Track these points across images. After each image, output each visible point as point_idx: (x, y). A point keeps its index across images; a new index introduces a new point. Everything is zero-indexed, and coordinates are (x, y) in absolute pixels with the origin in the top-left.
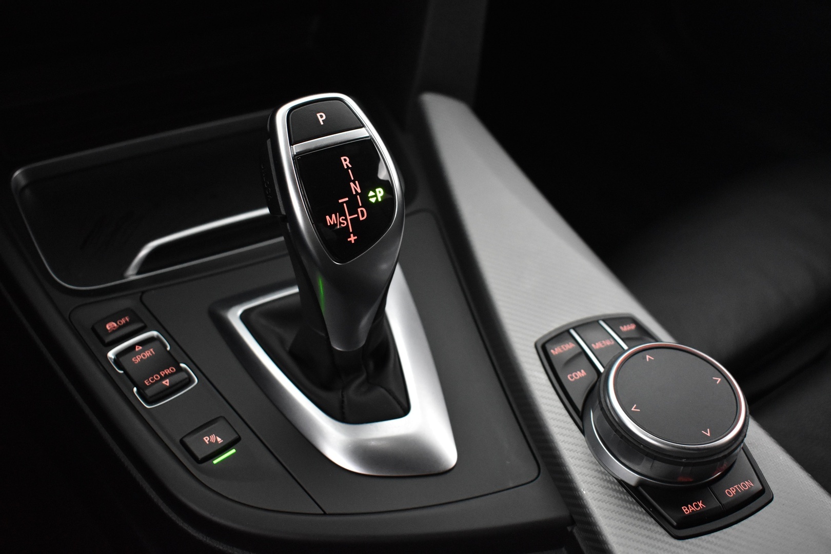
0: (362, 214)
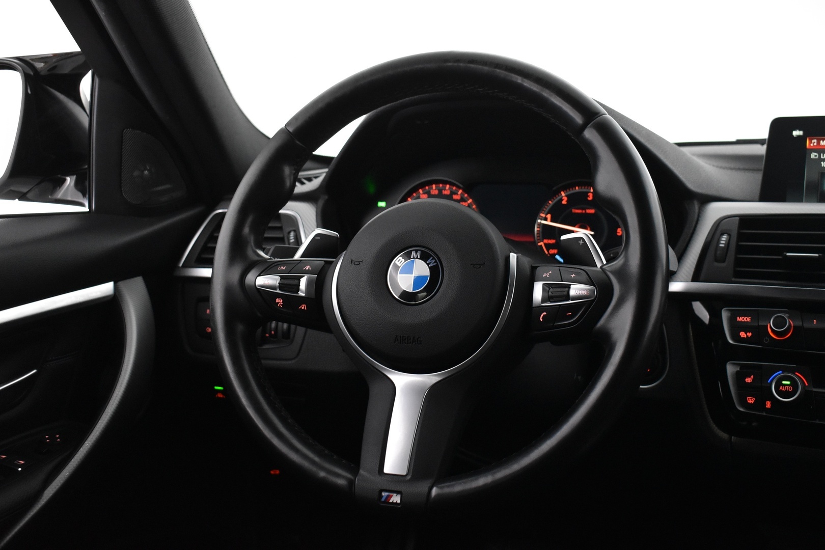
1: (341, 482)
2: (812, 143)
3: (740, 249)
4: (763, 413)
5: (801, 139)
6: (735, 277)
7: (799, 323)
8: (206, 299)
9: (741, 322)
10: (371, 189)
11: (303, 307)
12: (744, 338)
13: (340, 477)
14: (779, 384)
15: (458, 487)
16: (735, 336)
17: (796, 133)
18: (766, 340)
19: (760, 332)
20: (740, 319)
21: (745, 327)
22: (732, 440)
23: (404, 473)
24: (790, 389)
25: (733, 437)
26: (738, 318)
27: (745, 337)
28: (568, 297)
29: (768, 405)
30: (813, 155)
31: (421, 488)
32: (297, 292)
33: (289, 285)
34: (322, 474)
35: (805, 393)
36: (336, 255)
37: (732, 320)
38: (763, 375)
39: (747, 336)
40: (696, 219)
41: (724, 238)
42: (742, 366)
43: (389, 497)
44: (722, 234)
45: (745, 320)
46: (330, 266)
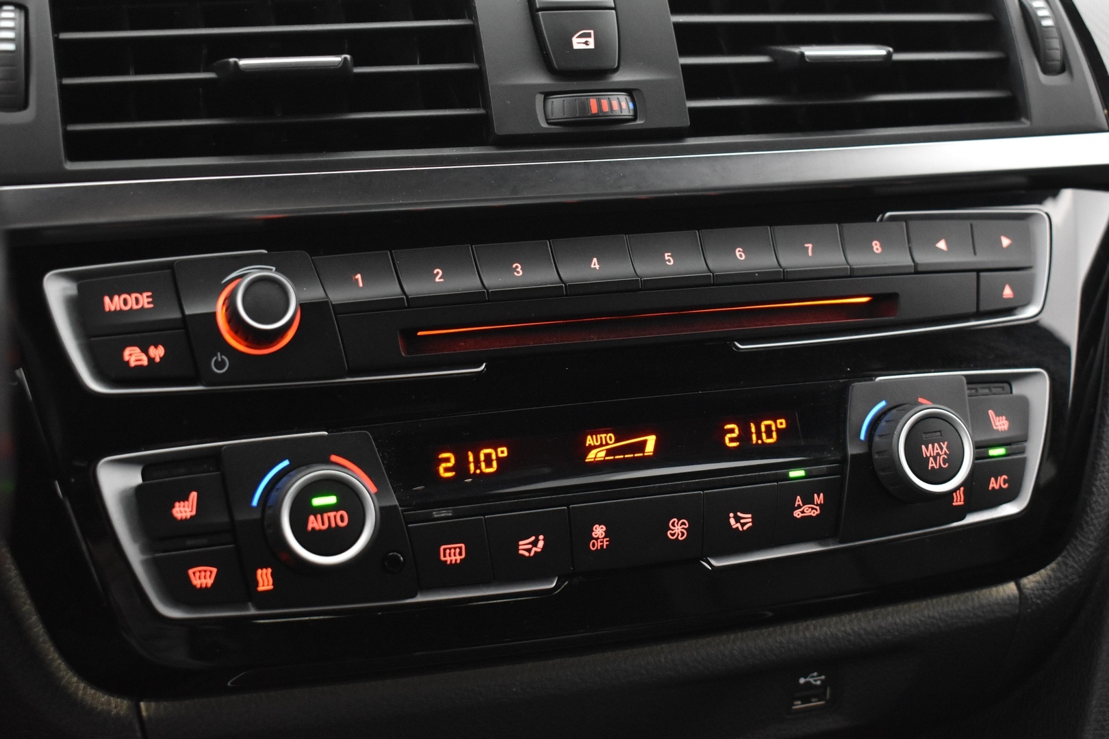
4: (248, 609)
6: (73, 156)
9: (120, 313)
12: (141, 366)
14: (301, 511)
18: (220, 365)
20: (113, 304)
21: (142, 332)
22: (144, 713)
24: (340, 519)
25: (142, 704)
26: (107, 299)
27: (145, 362)
29: (265, 580)
35: (390, 521)
37: (83, 308)
39: (151, 360)
42: (151, 466)
45: (132, 304)
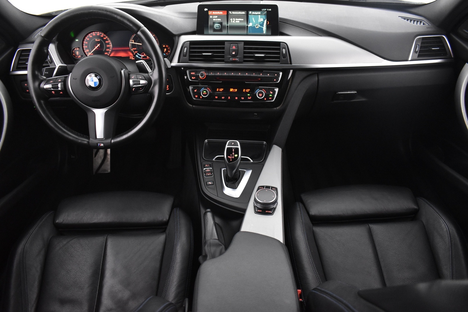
0: (233, 157)
1: (86, 142)
2: (210, 13)
3: (190, 52)
4: (200, 100)
5: (207, 12)
6: (190, 61)
7: (207, 74)
8: (26, 80)
9: (192, 74)
10: (72, 35)
11: (61, 93)
13: (85, 141)
14: (203, 92)
15: (118, 139)
16: (191, 79)
17: (206, 10)
18: (199, 79)
19: (197, 77)
20: (192, 73)
21: (193, 76)
23: (103, 138)
24: (206, 93)
25: (193, 106)
27: (194, 78)
28: (140, 84)
29: (201, 97)
30: (211, 17)
31: (108, 141)
32: (58, 89)
33: (55, 87)
34: (80, 141)
35: (210, 94)
36: (68, 74)
37: (190, 73)
38: (199, 89)
40: (177, 43)
41: (186, 49)
42: (193, 87)
43: (100, 145)
44: (185, 48)
46: (66, 78)
